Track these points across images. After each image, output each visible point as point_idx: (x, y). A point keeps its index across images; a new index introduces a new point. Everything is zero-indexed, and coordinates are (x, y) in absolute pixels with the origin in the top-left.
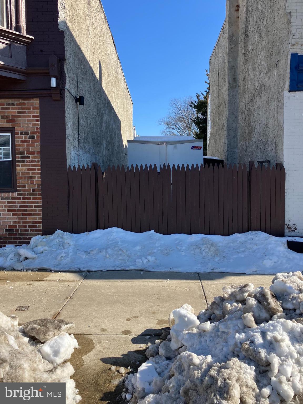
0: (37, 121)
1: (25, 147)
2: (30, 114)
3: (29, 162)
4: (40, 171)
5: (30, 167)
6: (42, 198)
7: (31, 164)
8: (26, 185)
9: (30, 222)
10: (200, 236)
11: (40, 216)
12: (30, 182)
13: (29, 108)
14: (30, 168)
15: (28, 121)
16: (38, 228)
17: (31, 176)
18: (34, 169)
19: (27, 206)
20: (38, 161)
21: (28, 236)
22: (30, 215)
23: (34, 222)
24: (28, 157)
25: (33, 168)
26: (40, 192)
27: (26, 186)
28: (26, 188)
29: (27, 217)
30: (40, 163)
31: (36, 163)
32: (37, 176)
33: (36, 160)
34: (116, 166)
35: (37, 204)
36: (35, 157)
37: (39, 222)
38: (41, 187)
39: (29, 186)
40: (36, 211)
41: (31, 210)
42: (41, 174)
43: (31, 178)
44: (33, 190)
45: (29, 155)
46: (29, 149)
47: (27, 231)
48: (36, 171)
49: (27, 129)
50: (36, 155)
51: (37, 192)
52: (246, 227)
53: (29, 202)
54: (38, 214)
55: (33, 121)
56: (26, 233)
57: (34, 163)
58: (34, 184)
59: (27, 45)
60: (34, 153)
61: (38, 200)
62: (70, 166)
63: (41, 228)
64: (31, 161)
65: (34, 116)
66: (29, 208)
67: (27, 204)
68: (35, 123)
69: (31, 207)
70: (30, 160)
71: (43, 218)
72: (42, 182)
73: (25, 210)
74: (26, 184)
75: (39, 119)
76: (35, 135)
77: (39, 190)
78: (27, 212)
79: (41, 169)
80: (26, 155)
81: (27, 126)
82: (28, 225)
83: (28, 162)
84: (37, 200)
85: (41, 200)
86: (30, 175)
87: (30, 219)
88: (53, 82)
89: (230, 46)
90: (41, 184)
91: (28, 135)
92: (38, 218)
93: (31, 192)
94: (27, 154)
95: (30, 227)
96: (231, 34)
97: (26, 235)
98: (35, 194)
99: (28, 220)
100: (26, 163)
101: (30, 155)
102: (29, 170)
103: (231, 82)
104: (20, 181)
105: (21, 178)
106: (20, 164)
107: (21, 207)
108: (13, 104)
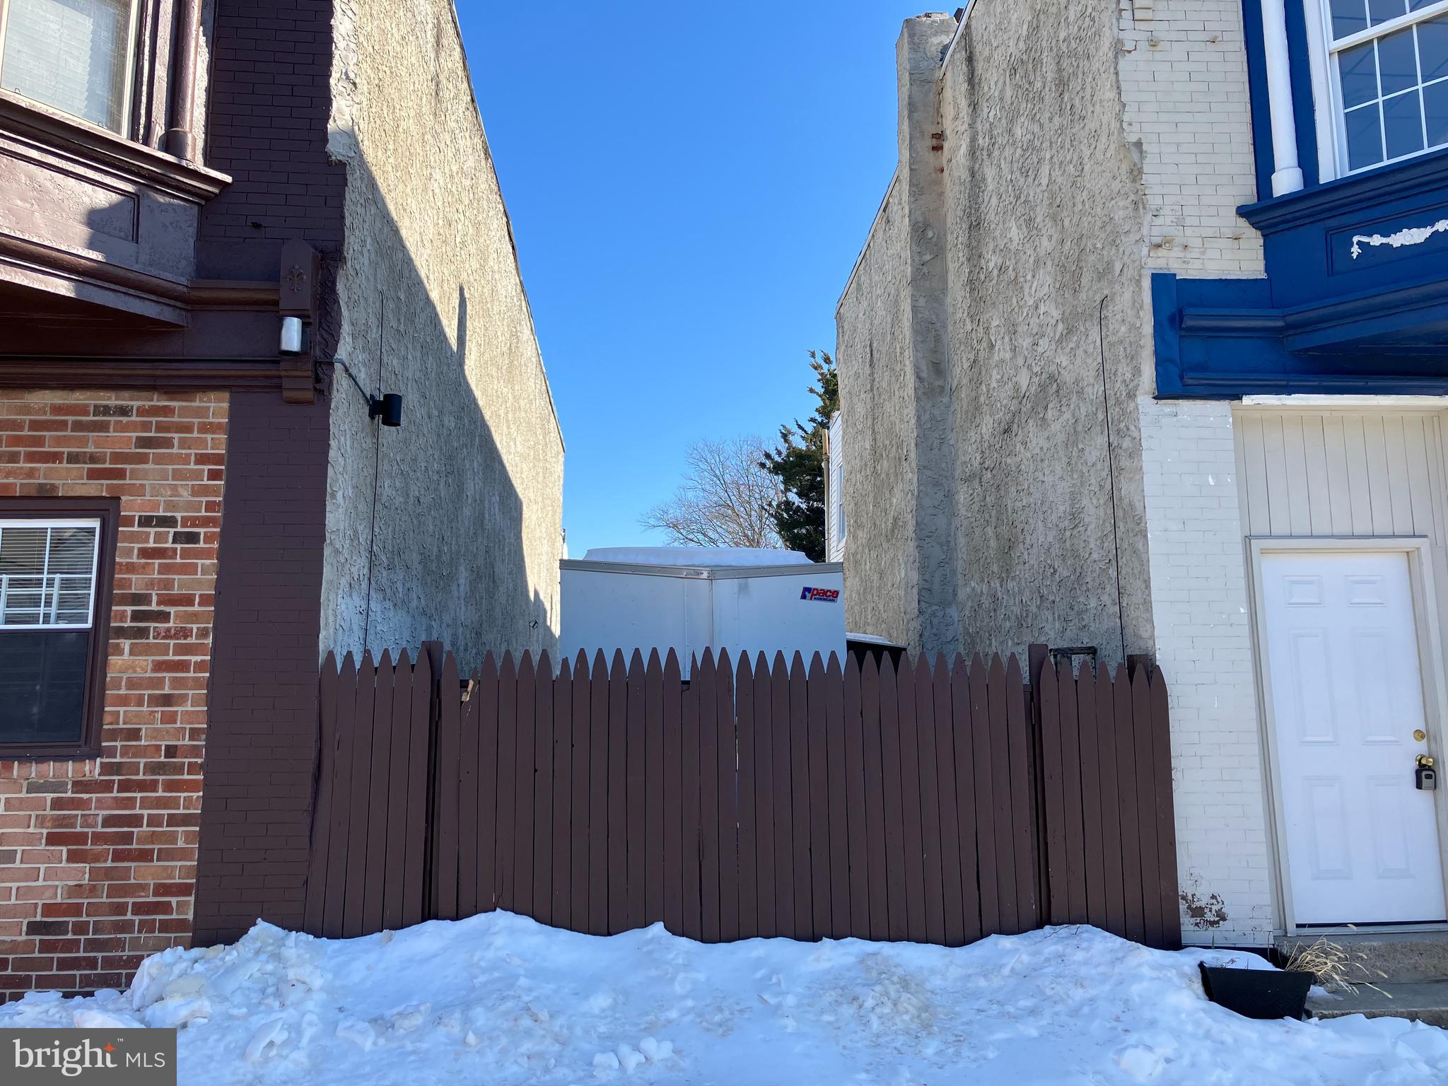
0: (214, 475)
1: (156, 576)
2: (190, 448)
3: (165, 637)
4: (208, 675)
5: (165, 658)
6: (206, 785)
7: (172, 642)
8: (140, 730)
9: (143, 887)
10: (854, 948)
11: (189, 863)
12: (159, 715)
13: (187, 428)
14: (164, 662)
15: (177, 475)
16: (174, 916)
17: (167, 691)
18: (183, 666)
19: (136, 821)
20: (203, 633)
21: (127, 953)
22: (145, 856)
23: (163, 889)
24: (164, 617)
25: (179, 660)
26: (200, 761)
27: (143, 733)
28: (143, 743)
29: (133, 864)
30: (210, 641)
31: (192, 640)
32: (191, 692)
33: (195, 627)
34: (518, 657)
35: (181, 811)
36: (194, 617)
37: (183, 890)
38: (204, 736)
39: (156, 734)
40: (173, 838)
41: (153, 837)
42: (211, 684)
43: (167, 700)
44: (171, 751)
45: (167, 609)
46: (168, 584)
47: (126, 927)
48: (191, 674)
49: (171, 506)
50: (196, 608)
51: (187, 760)
52: (1031, 907)
53: (145, 803)
54: (183, 854)
55: (197, 475)
56: (119, 936)
57: (185, 639)
58: (178, 725)
59: (203, 203)
60: (188, 601)
61: (186, 794)
62: (331, 655)
63: (190, 916)
64: (173, 632)
65: (202, 459)
66: (145, 828)
67: (137, 811)
68: (205, 482)
69: (153, 821)
70: (168, 630)
71: (200, 872)
72: (211, 716)
73: (128, 838)
74: (144, 727)
75: (223, 467)
76: (202, 530)
77: (194, 751)
78: (134, 846)
79: (214, 667)
80: (154, 607)
81: (169, 493)
82: (131, 900)
83: (159, 634)
84: (183, 795)
85: (201, 794)
86: (164, 689)
87: (145, 874)
88: (292, 335)
89: (917, 258)
90: (205, 726)
91: (172, 531)
92: (180, 870)
93: (162, 759)
94: (159, 603)
95: (138, 909)
96: (920, 219)
97: (120, 944)
98: (178, 769)
99: (133, 881)
100: (151, 640)
101: (172, 610)
102: (159, 666)
103: (924, 375)
104: (117, 714)
105: (124, 701)
106: (126, 644)
107: (108, 821)
108: (124, 411)
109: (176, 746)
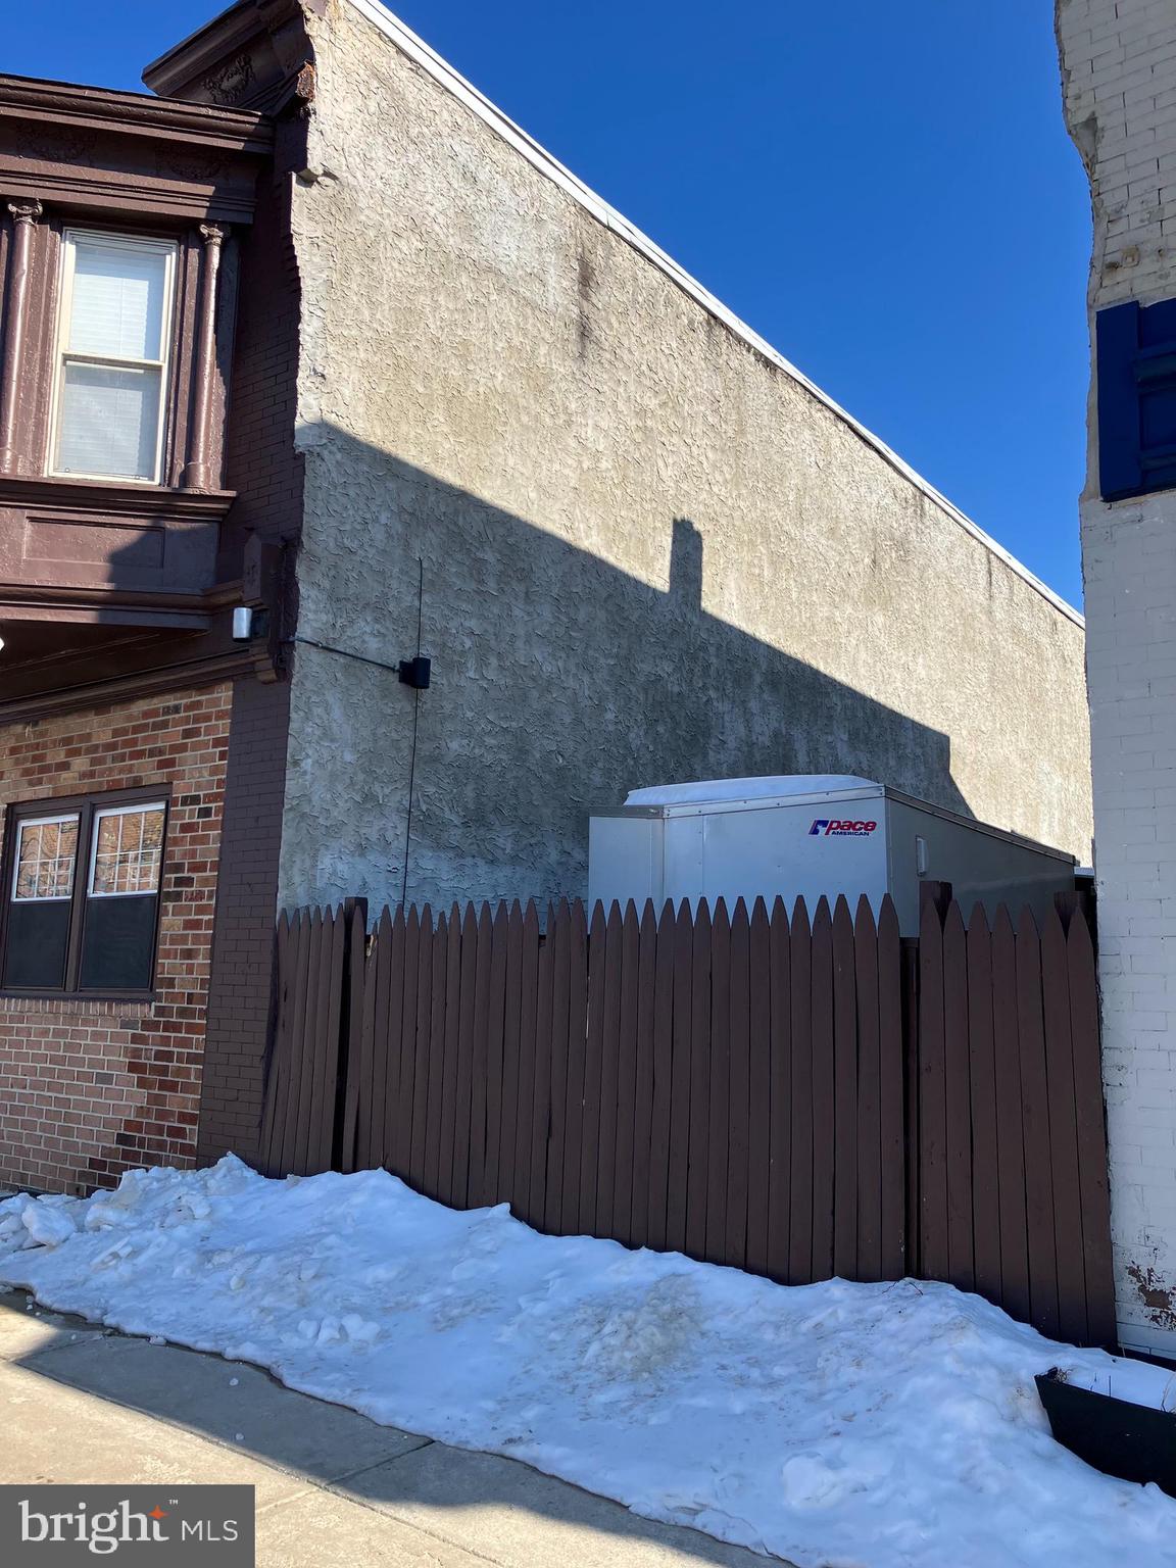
0: (222, 756)
1: (188, 847)
2: (210, 734)
3: (191, 899)
4: (212, 932)
5: (190, 917)
6: (208, 1029)
7: (194, 903)
8: (175, 979)
9: (173, 1114)
12: (184, 966)
13: (207, 718)
14: (189, 920)
15: (203, 758)
16: (188, 1141)
17: (190, 946)
18: (199, 924)
19: (168, 1056)
20: (210, 898)
22: (174, 1087)
23: (183, 1118)
24: (191, 882)
25: (197, 920)
26: (205, 1007)
27: (176, 982)
28: (176, 990)
29: (168, 1094)
30: (213, 902)
31: (204, 902)
32: (202, 947)
33: (207, 889)
35: (194, 1051)
36: (206, 882)
37: (192, 1120)
38: (208, 986)
39: (182, 983)
40: (189, 1073)
41: (179, 1072)
42: (213, 940)
43: (189, 954)
44: (190, 998)
45: (193, 875)
46: (193, 853)
47: (164, 1146)
48: (203, 932)
49: (199, 786)
50: (208, 874)
51: (198, 1007)
53: (175, 1042)
54: (193, 1088)
55: (213, 757)
56: (159, 1153)
57: (201, 900)
58: (195, 976)
59: (221, 519)
60: (204, 867)
61: (197, 1036)
62: (284, 910)
63: (195, 1143)
64: (194, 895)
68: (217, 763)
69: (180, 1057)
70: (192, 893)
72: (212, 968)
73: (166, 1070)
74: (177, 977)
75: (227, 749)
76: (213, 805)
77: (202, 998)
78: (169, 1078)
79: (215, 924)
80: (185, 874)
81: (198, 775)
82: (166, 1124)
83: (188, 897)
84: (195, 1036)
86: (188, 944)
87: (174, 1103)
88: (242, 622)
90: (209, 977)
91: (197, 807)
92: (192, 1102)
93: (186, 1005)
94: (189, 870)
95: (170, 1132)
97: (160, 1160)
98: (194, 1014)
99: (168, 1108)
100: (183, 903)
101: (195, 875)
102: (187, 925)
104: (166, 965)
105: (167, 954)
106: (170, 905)
109: (192, 994)
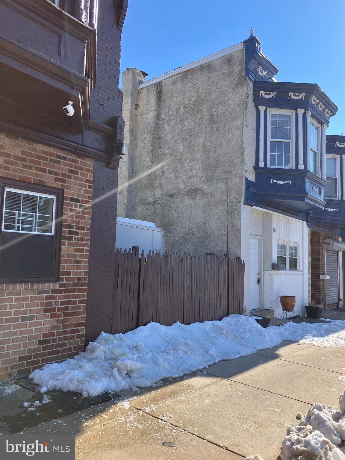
1: (74, 219)
5: (78, 247)
7: (79, 242)
8: (71, 271)
11: (84, 316)
12: (76, 267)
17: (78, 259)
19: (69, 303)
20: (88, 240)
21: (68, 347)
22: (72, 314)
27: (71, 273)
28: (71, 276)
29: (69, 317)
32: (84, 259)
35: (82, 299)
41: (74, 308)
43: (78, 262)
46: (78, 222)
49: (78, 195)
50: (86, 231)
51: (83, 282)
54: (82, 313)
65: (87, 181)
74: (72, 271)
76: (87, 205)
78: (69, 311)
84: (82, 293)
85: (87, 293)
86: (77, 258)
89: (130, 138)
91: (80, 204)
92: (81, 318)
99: (69, 323)
104: (65, 266)
105: (66, 262)
106: (66, 242)
107: (62, 303)
108: (65, 158)
109: (80, 277)
